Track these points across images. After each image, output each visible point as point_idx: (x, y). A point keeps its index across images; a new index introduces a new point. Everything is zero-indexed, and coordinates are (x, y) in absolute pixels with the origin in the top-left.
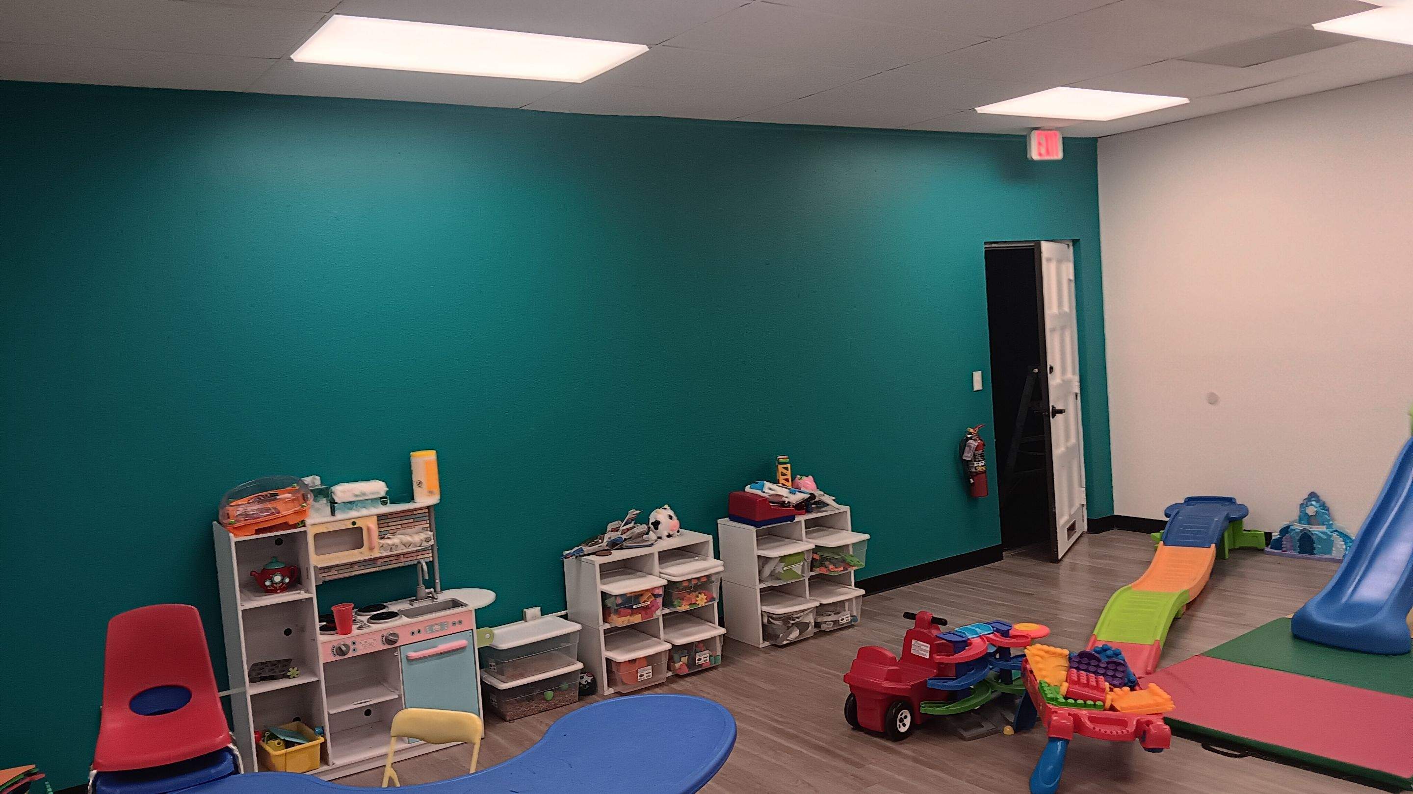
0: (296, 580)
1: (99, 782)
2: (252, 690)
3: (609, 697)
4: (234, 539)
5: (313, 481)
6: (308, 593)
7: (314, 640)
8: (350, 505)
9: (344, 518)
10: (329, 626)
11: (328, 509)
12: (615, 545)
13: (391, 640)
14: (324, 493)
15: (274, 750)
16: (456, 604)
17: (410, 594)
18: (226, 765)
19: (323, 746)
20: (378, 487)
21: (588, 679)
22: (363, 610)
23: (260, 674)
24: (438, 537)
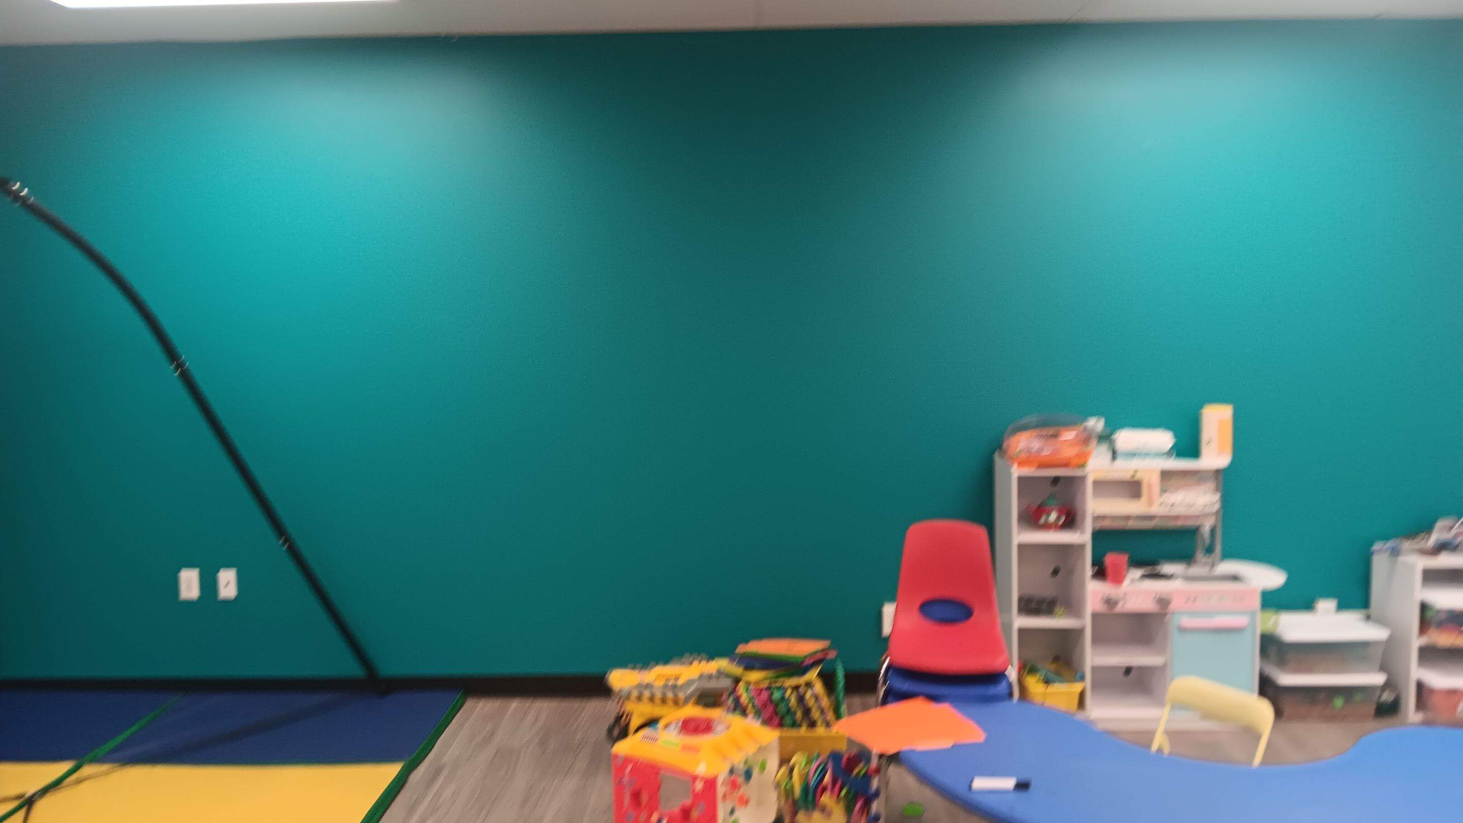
0: (1070, 521)
1: (889, 674)
2: (1021, 622)
3: (1413, 725)
4: (1016, 472)
5: (1096, 424)
6: (1082, 537)
7: (1082, 586)
8: (1132, 455)
9: (1123, 468)
10: (1100, 573)
11: (1109, 455)
12: (1442, 547)
13: (1163, 602)
14: (1106, 437)
15: (1034, 684)
16: (1235, 578)
17: (1187, 557)
18: (1002, 688)
19: (1082, 696)
20: (1164, 439)
21: (1387, 697)
22: (1136, 563)
23: (1029, 606)
24: (1224, 500)
